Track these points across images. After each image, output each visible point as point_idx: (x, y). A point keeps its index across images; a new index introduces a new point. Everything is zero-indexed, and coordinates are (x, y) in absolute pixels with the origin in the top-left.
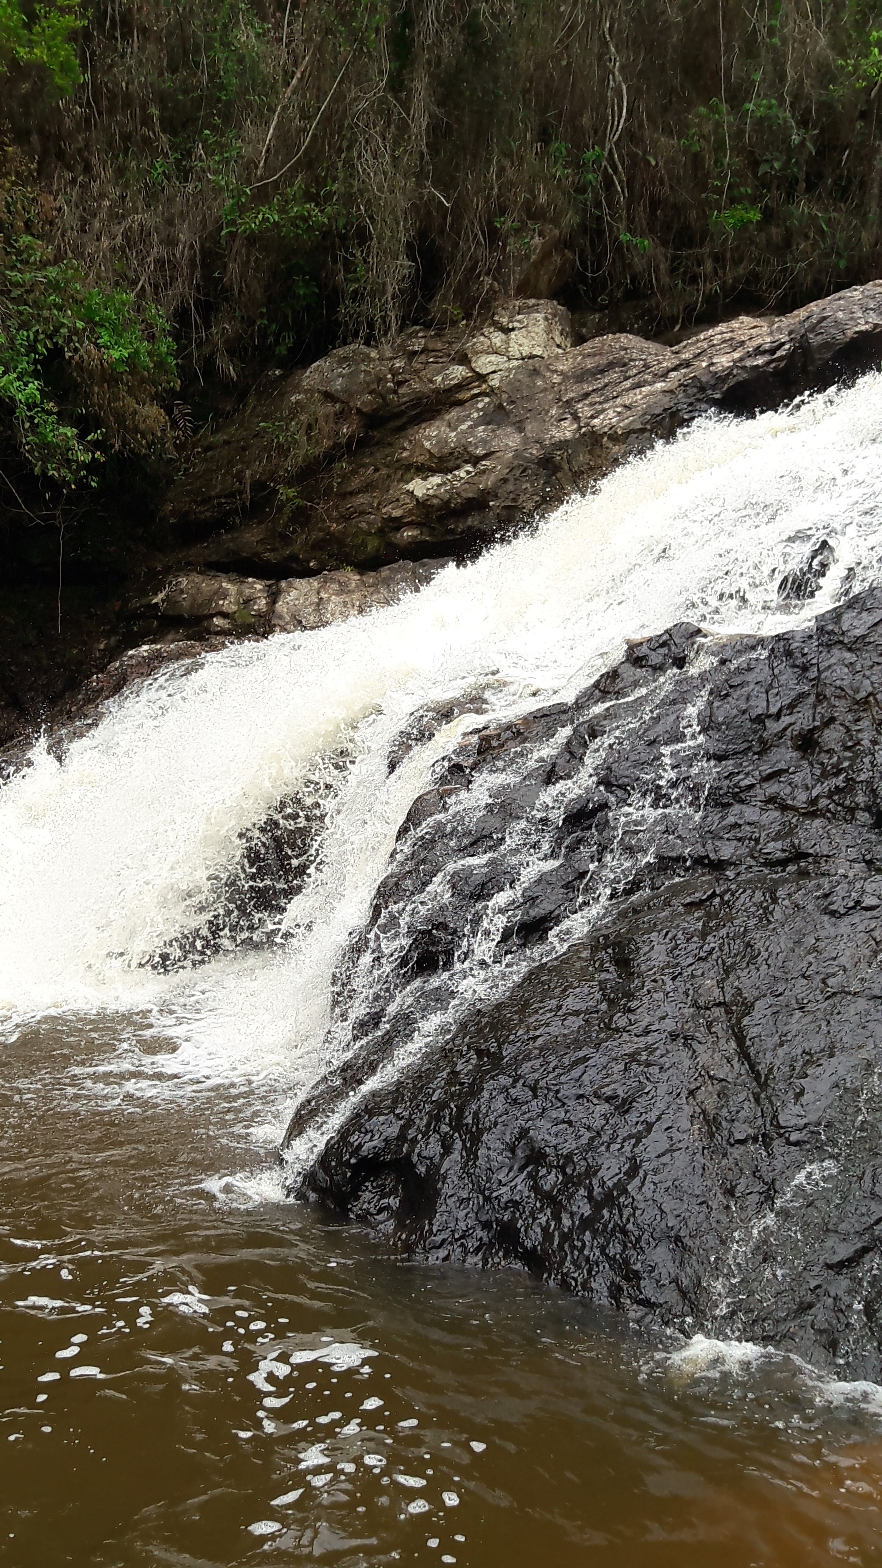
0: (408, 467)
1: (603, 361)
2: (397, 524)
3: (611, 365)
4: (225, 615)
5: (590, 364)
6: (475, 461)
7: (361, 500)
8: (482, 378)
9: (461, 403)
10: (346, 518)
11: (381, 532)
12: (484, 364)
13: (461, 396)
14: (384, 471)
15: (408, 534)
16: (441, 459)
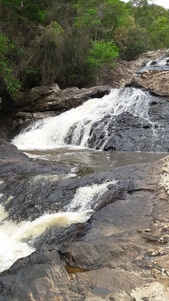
0: (47, 101)
1: (70, 91)
2: (46, 107)
3: (70, 92)
4: (27, 117)
5: (68, 91)
6: (56, 101)
7: (41, 104)
8: (54, 92)
9: (52, 94)
10: (39, 106)
11: (44, 108)
12: (54, 90)
13: (52, 93)
14: (44, 101)
15: (48, 108)
16: (51, 100)
